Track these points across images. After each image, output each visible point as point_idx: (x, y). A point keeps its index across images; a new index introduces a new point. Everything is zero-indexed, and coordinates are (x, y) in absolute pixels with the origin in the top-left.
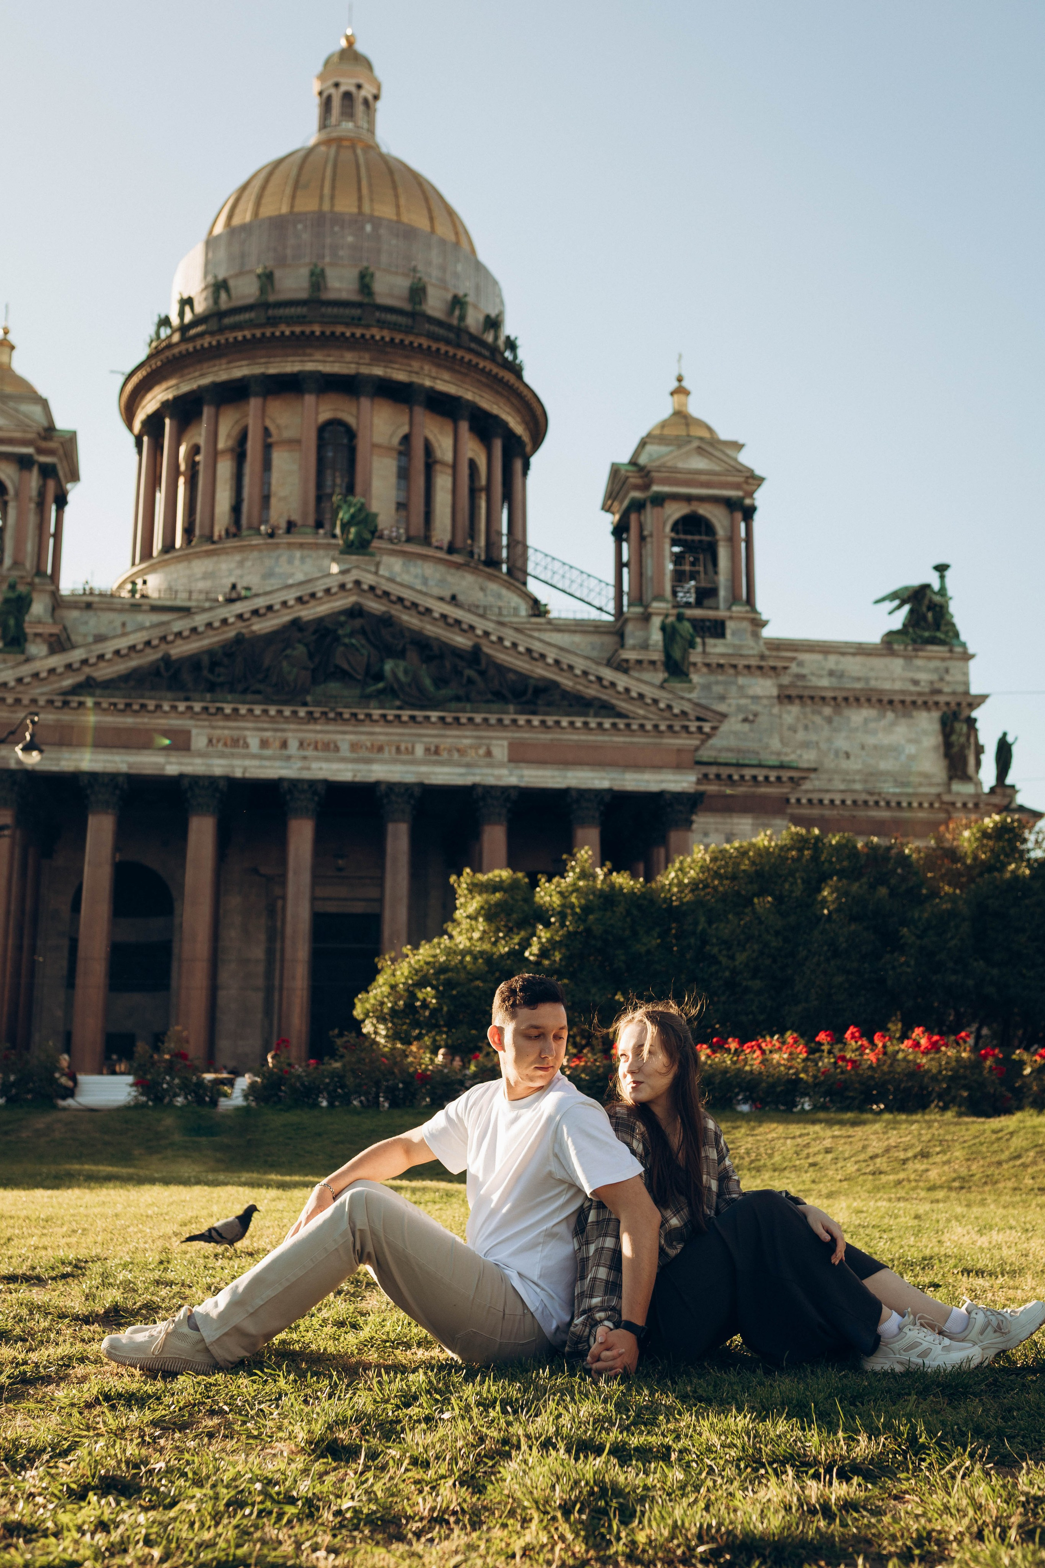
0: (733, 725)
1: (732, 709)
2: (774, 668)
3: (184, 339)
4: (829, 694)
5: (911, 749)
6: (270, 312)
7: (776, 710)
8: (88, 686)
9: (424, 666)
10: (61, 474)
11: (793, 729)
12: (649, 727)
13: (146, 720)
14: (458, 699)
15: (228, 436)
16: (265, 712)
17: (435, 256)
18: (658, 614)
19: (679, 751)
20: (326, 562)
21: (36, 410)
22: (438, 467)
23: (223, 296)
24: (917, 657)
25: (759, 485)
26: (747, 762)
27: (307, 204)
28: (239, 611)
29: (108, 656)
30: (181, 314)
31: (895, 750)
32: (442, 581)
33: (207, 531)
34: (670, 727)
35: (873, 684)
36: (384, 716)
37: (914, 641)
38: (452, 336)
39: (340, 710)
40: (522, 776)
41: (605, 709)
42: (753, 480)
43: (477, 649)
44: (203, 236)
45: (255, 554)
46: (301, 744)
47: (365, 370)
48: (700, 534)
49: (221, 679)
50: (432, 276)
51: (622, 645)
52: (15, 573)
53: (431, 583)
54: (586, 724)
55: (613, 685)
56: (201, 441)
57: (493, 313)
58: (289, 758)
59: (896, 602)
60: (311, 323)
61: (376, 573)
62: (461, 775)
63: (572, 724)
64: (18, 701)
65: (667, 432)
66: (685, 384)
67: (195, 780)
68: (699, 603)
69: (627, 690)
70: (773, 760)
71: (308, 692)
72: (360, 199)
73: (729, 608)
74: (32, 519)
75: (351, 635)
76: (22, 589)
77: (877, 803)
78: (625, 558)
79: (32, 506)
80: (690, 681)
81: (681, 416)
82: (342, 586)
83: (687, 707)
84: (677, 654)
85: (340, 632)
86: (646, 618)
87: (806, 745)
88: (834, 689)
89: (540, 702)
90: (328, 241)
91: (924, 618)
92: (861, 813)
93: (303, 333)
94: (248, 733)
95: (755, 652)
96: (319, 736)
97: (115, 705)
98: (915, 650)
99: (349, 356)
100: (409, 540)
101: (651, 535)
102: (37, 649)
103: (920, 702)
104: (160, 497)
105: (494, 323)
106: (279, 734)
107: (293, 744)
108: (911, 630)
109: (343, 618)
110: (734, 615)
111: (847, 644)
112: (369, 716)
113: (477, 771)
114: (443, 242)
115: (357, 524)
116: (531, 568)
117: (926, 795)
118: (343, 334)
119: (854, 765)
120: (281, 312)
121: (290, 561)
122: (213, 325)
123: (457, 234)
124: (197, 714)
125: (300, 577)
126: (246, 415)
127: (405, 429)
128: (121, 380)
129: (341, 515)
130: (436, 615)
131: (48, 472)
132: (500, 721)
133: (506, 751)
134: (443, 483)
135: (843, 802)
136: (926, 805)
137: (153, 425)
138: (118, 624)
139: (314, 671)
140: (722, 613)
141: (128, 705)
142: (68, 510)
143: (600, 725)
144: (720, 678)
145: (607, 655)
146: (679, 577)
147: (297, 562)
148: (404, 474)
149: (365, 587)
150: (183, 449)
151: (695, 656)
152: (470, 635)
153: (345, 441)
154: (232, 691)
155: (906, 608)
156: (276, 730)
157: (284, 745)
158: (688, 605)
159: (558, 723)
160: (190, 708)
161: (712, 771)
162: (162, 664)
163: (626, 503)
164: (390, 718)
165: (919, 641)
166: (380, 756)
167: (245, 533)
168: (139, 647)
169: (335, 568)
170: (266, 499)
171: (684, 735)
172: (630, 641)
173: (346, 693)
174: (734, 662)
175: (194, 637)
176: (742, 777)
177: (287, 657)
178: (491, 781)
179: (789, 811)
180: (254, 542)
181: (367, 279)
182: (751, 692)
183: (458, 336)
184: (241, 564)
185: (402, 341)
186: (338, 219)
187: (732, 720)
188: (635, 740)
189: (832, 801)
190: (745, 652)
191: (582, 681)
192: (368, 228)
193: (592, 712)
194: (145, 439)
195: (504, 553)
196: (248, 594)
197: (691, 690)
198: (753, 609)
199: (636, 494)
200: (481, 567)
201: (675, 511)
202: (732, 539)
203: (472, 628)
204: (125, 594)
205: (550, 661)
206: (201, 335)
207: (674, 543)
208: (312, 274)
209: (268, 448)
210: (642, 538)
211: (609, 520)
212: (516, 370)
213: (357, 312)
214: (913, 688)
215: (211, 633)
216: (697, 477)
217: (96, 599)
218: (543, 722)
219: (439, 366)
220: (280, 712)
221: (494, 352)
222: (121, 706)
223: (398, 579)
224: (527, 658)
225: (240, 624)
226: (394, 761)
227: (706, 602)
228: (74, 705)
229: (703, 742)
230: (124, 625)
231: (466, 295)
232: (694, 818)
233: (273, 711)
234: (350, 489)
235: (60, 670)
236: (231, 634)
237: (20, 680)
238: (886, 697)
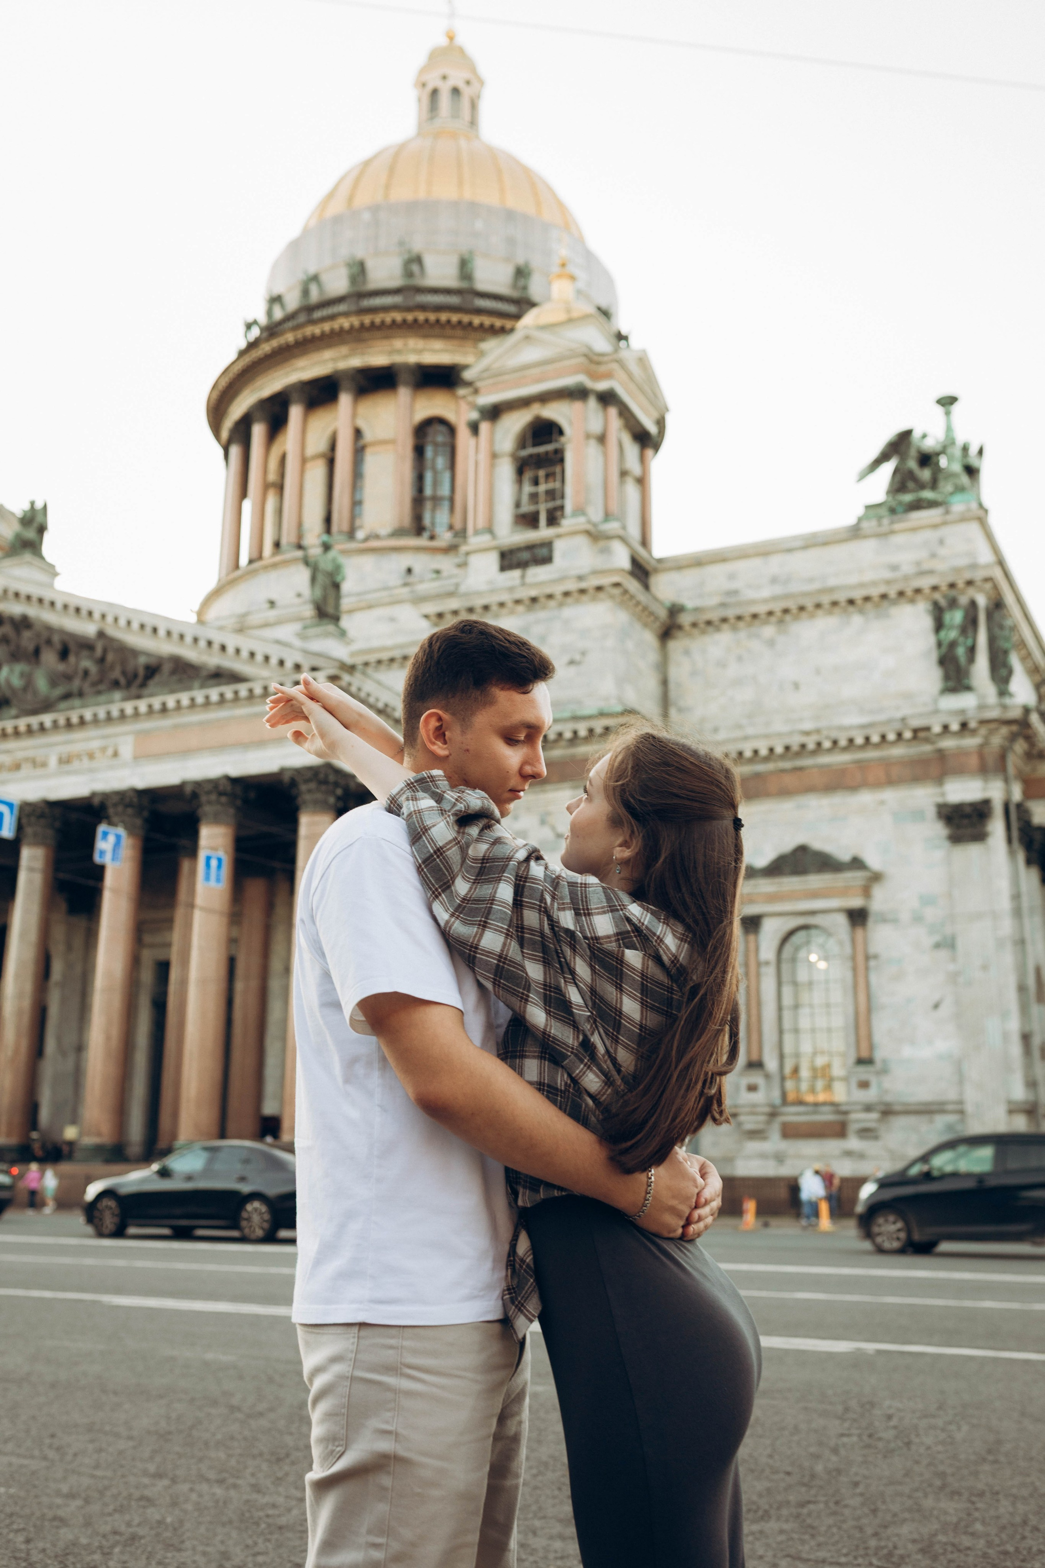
5: (887, 662)
35: (832, 582)
47: (342, 365)
50: (429, 243)
60: (305, 327)
77: (819, 745)
88: (766, 601)
91: (906, 474)
92: (807, 762)
99: (328, 354)
103: (893, 594)
108: (890, 497)
111: (795, 538)
117: (888, 722)
119: (808, 698)
135: (772, 750)
136: (891, 737)
165: (900, 509)
185: (373, 324)
189: (755, 752)
213: (343, 305)
219: (426, 336)
238: (842, 597)
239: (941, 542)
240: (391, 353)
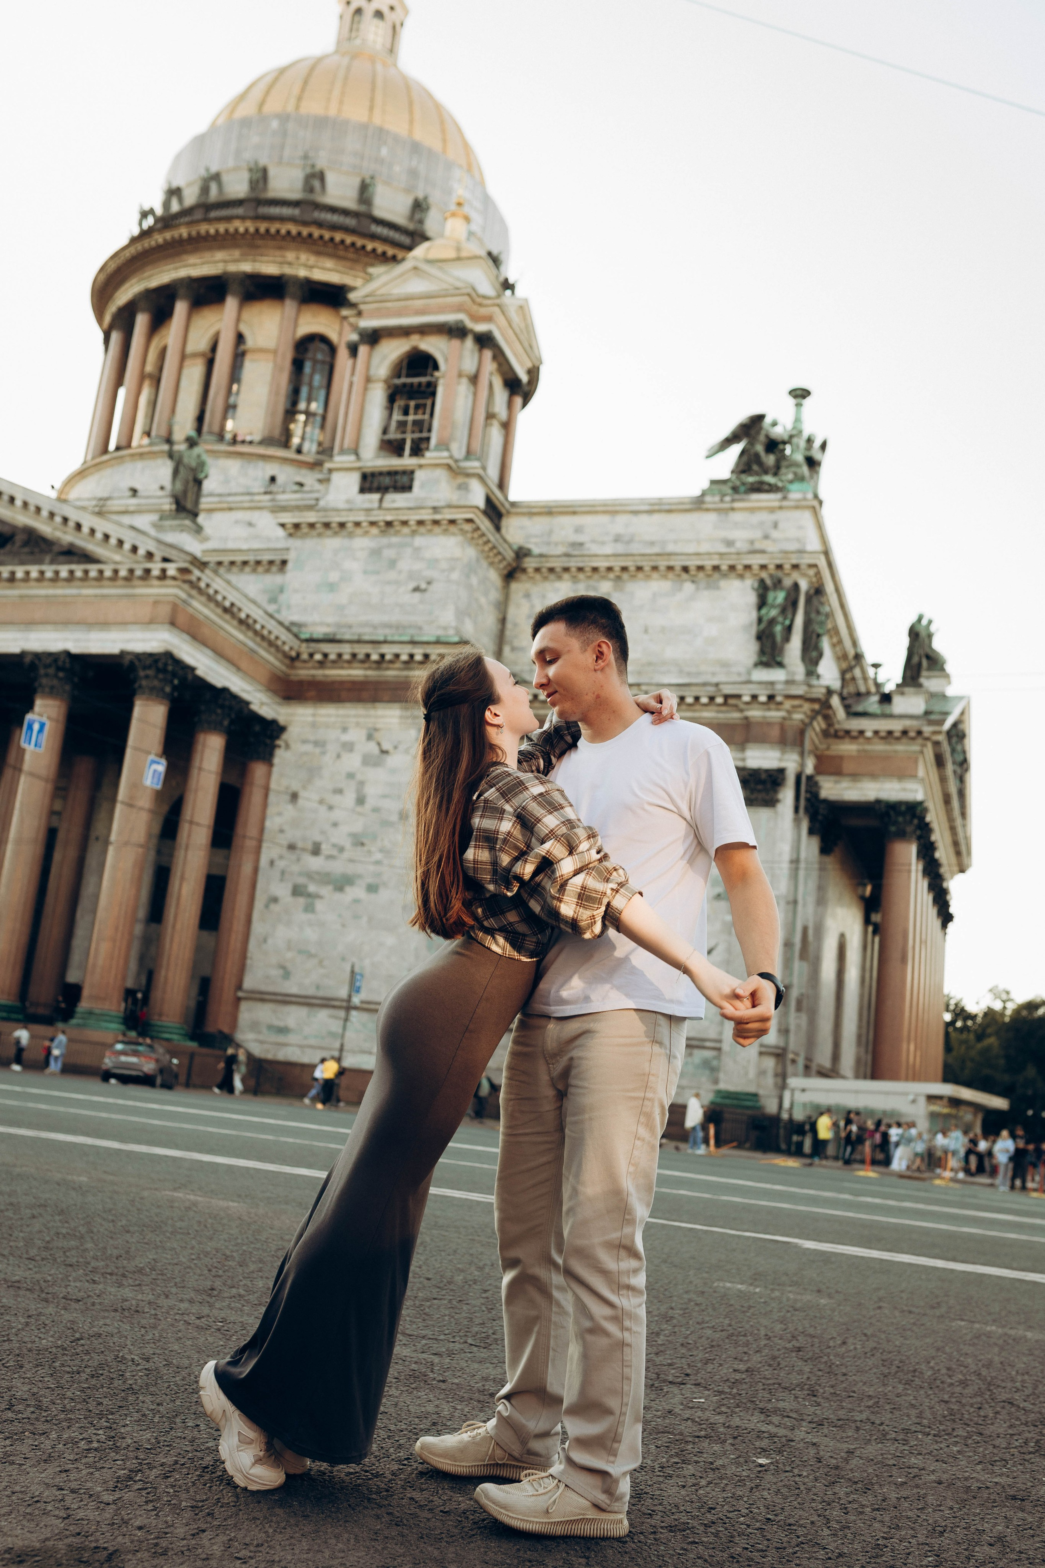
5: (713, 630)
24: (733, 510)
35: (671, 548)
38: (349, 221)
47: (232, 268)
88: (608, 557)
91: (756, 458)
98: (734, 501)
111: (642, 501)
117: (702, 686)
136: (704, 700)
155: (736, 450)
165: (742, 489)
181: (260, 176)
213: (240, 209)
214: (723, 549)
219: (318, 253)
238: (678, 563)
239: (776, 525)
240: (282, 264)
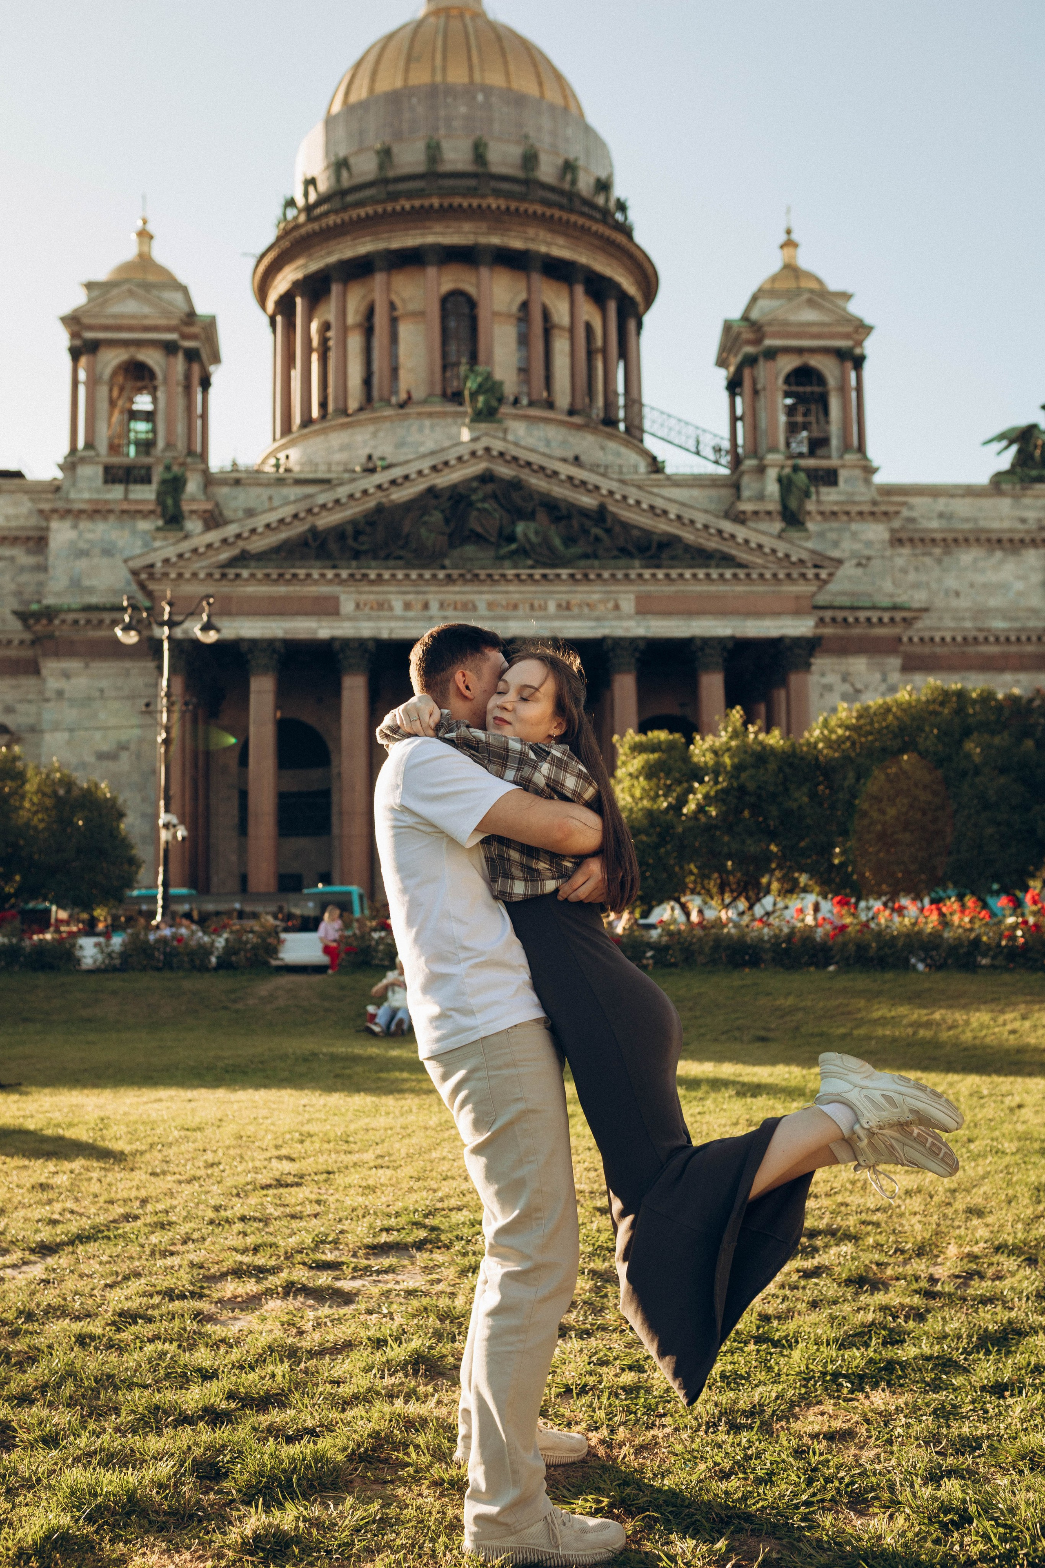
0: (848, 570)
1: (845, 555)
2: (886, 514)
3: (310, 219)
4: (938, 536)
5: (1019, 586)
6: (391, 188)
7: (888, 553)
8: (243, 559)
9: (553, 527)
10: (204, 356)
11: (904, 571)
12: (768, 576)
13: (298, 588)
14: (586, 556)
15: (357, 311)
16: (407, 576)
17: (546, 122)
18: (773, 466)
19: (798, 598)
20: (454, 430)
21: (178, 297)
22: (556, 332)
23: (345, 174)
24: (1025, 496)
25: (868, 334)
26: (861, 604)
27: (420, 77)
28: (377, 482)
29: (260, 530)
30: (306, 194)
31: (1003, 587)
32: (564, 442)
33: (341, 406)
34: (788, 575)
35: (982, 524)
36: (518, 576)
37: (1022, 480)
38: (564, 201)
39: (477, 571)
40: (648, 628)
41: (727, 560)
42: (863, 329)
43: (602, 508)
44: (322, 115)
45: (387, 425)
46: (442, 606)
47: (483, 240)
48: (811, 384)
49: (364, 547)
50: (543, 143)
51: (738, 497)
52: (169, 454)
53: (554, 444)
54: (708, 575)
55: (733, 536)
56: (331, 317)
57: (603, 175)
58: (431, 618)
59: (1004, 443)
60: (430, 196)
61: (504, 440)
62: (592, 628)
63: (694, 576)
64: (180, 575)
65: (778, 285)
66: (795, 236)
67: (346, 643)
68: (812, 453)
69: (747, 542)
70: (886, 602)
71: (444, 555)
72: (471, 68)
73: (841, 457)
74: (180, 402)
75: (484, 500)
76: (176, 469)
77: (986, 639)
78: (739, 412)
79: (180, 389)
80: (806, 530)
81: (790, 269)
82: (473, 454)
83: (805, 556)
84: (793, 504)
85: (474, 497)
86: (761, 470)
87: (916, 586)
88: (943, 531)
89: (664, 556)
90: (442, 113)
91: (1031, 456)
92: (971, 650)
93: (422, 206)
94: (392, 597)
95: (867, 498)
96: (458, 597)
97: (267, 576)
98: (1023, 489)
99: (467, 227)
100: (531, 404)
101: (764, 389)
102: (193, 525)
103: (1027, 539)
104: (296, 375)
105: (604, 186)
106: (421, 597)
107: (434, 606)
108: (1018, 469)
109: (475, 484)
110: (848, 463)
111: (956, 487)
112: (503, 576)
113: (607, 623)
114: (552, 107)
115: (485, 392)
116: (647, 425)
117: (1034, 629)
118: (460, 206)
119: (963, 603)
120: (402, 186)
121: (421, 430)
122: (336, 203)
123: (565, 97)
124: (345, 581)
125: (430, 445)
126: (372, 291)
127: (523, 296)
128: (252, 262)
129: (469, 384)
130: (563, 477)
131: (192, 356)
132: (627, 576)
133: (633, 604)
134: (561, 346)
135: (954, 639)
136: (1034, 638)
137: (286, 305)
138: (265, 497)
139: (450, 535)
140: (834, 462)
141: (281, 575)
142: (212, 391)
143: (721, 576)
144: (835, 525)
145: (724, 507)
146: (792, 428)
147: (427, 431)
148: (524, 340)
149: (495, 453)
150: (314, 326)
151: (811, 506)
152: (595, 495)
153: (466, 311)
154: (375, 558)
155: (1014, 448)
156: (418, 593)
157: (426, 606)
158: (801, 455)
159: (681, 576)
160: (337, 575)
161: (828, 614)
162: (309, 535)
163: (739, 358)
164: (523, 577)
166: (515, 613)
167: (377, 405)
168: (288, 520)
169: (466, 435)
170: (394, 371)
171: (802, 582)
172: (746, 493)
173: (481, 555)
174: (847, 508)
175: (338, 508)
176: (857, 620)
177: (425, 523)
178: (619, 632)
179: (902, 648)
180: (386, 413)
181: (481, 150)
182: (864, 537)
183: (571, 200)
184: (375, 434)
185: (517, 210)
186: (450, 91)
187: (847, 565)
188: (755, 588)
189: (943, 639)
190: (857, 498)
191: (704, 534)
192: (480, 97)
193: (713, 563)
194: (279, 319)
195: (621, 414)
196: (384, 463)
197: (808, 538)
198: (865, 457)
199: (749, 349)
200: (601, 427)
201: (787, 364)
202: (843, 389)
203: (597, 488)
204: (269, 468)
205: (672, 516)
206: (326, 214)
207: (787, 395)
208: (429, 147)
209: (394, 321)
210: (756, 392)
211: (721, 376)
212: (626, 230)
213: (472, 183)
214: (1021, 526)
215: (353, 503)
216: (808, 329)
217: (243, 475)
218: (667, 576)
219: (552, 231)
220: (421, 576)
221: (605, 215)
222: (274, 576)
223: (523, 443)
224: (650, 515)
225: (380, 494)
226: (527, 618)
227: (820, 452)
228: (231, 576)
229: (820, 588)
230: (270, 498)
231: (576, 159)
232: (813, 660)
233: (414, 575)
234: (474, 358)
235: (217, 545)
236: (371, 504)
237: (180, 556)
240: (527, 239)
